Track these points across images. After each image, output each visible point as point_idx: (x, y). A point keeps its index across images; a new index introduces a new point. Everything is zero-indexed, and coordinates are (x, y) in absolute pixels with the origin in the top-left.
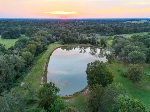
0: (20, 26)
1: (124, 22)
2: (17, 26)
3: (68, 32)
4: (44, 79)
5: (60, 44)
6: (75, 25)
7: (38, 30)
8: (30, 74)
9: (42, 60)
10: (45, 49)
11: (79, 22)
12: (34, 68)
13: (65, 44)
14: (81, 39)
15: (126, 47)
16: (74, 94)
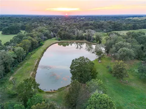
0: (22, 22)
1: (126, 18)
2: (19, 22)
3: (66, 28)
4: (33, 74)
5: (56, 39)
6: (75, 22)
7: (38, 26)
8: (21, 68)
9: (36, 55)
10: (41, 45)
11: (80, 18)
12: (26, 63)
13: (61, 40)
14: (78, 36)
15: (117, 44)
16: (58, 89)
